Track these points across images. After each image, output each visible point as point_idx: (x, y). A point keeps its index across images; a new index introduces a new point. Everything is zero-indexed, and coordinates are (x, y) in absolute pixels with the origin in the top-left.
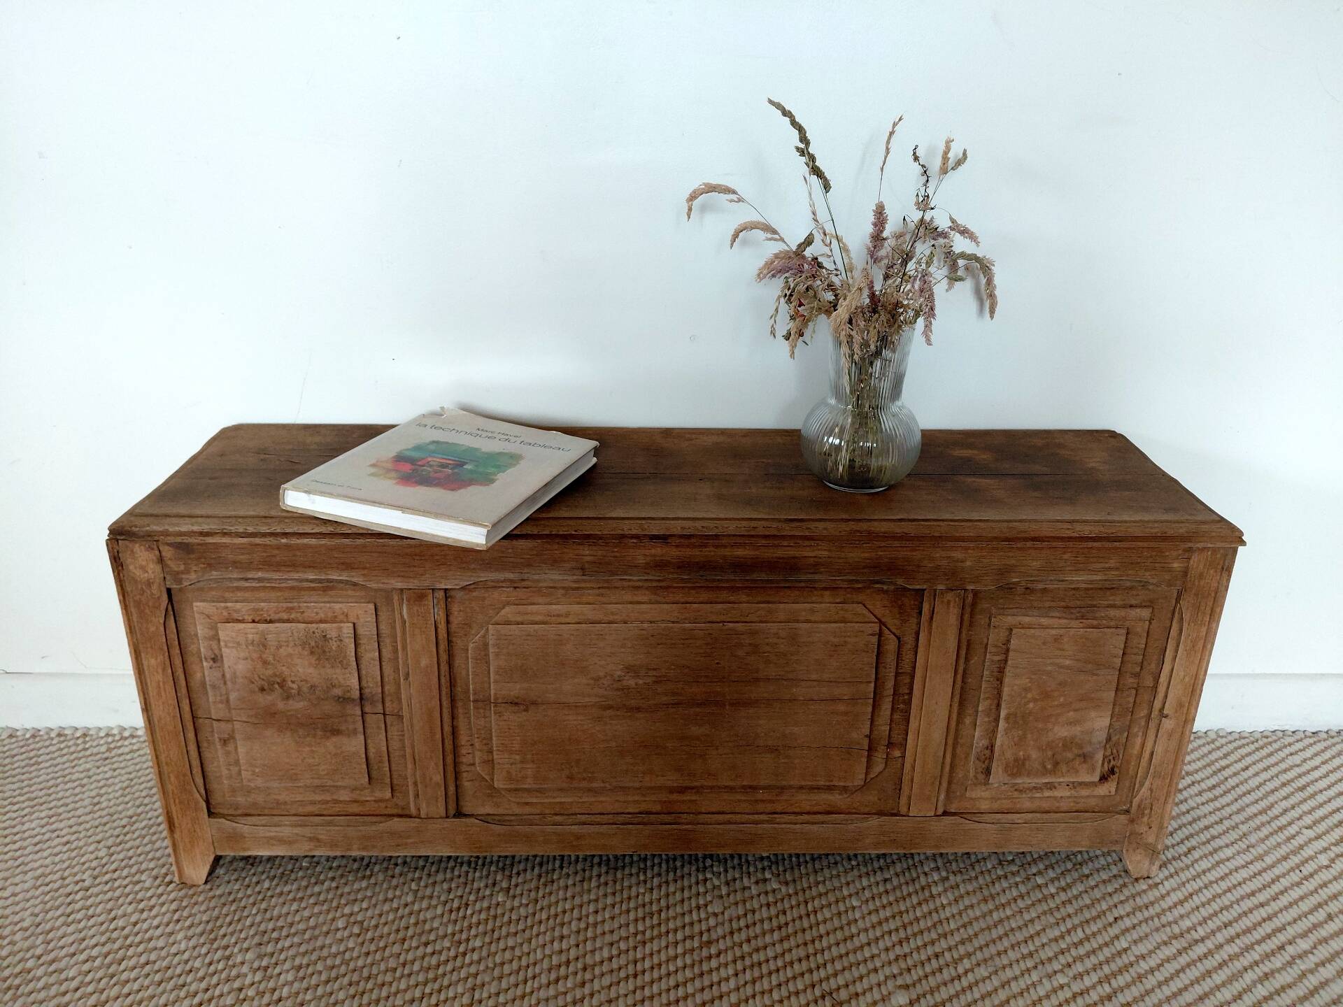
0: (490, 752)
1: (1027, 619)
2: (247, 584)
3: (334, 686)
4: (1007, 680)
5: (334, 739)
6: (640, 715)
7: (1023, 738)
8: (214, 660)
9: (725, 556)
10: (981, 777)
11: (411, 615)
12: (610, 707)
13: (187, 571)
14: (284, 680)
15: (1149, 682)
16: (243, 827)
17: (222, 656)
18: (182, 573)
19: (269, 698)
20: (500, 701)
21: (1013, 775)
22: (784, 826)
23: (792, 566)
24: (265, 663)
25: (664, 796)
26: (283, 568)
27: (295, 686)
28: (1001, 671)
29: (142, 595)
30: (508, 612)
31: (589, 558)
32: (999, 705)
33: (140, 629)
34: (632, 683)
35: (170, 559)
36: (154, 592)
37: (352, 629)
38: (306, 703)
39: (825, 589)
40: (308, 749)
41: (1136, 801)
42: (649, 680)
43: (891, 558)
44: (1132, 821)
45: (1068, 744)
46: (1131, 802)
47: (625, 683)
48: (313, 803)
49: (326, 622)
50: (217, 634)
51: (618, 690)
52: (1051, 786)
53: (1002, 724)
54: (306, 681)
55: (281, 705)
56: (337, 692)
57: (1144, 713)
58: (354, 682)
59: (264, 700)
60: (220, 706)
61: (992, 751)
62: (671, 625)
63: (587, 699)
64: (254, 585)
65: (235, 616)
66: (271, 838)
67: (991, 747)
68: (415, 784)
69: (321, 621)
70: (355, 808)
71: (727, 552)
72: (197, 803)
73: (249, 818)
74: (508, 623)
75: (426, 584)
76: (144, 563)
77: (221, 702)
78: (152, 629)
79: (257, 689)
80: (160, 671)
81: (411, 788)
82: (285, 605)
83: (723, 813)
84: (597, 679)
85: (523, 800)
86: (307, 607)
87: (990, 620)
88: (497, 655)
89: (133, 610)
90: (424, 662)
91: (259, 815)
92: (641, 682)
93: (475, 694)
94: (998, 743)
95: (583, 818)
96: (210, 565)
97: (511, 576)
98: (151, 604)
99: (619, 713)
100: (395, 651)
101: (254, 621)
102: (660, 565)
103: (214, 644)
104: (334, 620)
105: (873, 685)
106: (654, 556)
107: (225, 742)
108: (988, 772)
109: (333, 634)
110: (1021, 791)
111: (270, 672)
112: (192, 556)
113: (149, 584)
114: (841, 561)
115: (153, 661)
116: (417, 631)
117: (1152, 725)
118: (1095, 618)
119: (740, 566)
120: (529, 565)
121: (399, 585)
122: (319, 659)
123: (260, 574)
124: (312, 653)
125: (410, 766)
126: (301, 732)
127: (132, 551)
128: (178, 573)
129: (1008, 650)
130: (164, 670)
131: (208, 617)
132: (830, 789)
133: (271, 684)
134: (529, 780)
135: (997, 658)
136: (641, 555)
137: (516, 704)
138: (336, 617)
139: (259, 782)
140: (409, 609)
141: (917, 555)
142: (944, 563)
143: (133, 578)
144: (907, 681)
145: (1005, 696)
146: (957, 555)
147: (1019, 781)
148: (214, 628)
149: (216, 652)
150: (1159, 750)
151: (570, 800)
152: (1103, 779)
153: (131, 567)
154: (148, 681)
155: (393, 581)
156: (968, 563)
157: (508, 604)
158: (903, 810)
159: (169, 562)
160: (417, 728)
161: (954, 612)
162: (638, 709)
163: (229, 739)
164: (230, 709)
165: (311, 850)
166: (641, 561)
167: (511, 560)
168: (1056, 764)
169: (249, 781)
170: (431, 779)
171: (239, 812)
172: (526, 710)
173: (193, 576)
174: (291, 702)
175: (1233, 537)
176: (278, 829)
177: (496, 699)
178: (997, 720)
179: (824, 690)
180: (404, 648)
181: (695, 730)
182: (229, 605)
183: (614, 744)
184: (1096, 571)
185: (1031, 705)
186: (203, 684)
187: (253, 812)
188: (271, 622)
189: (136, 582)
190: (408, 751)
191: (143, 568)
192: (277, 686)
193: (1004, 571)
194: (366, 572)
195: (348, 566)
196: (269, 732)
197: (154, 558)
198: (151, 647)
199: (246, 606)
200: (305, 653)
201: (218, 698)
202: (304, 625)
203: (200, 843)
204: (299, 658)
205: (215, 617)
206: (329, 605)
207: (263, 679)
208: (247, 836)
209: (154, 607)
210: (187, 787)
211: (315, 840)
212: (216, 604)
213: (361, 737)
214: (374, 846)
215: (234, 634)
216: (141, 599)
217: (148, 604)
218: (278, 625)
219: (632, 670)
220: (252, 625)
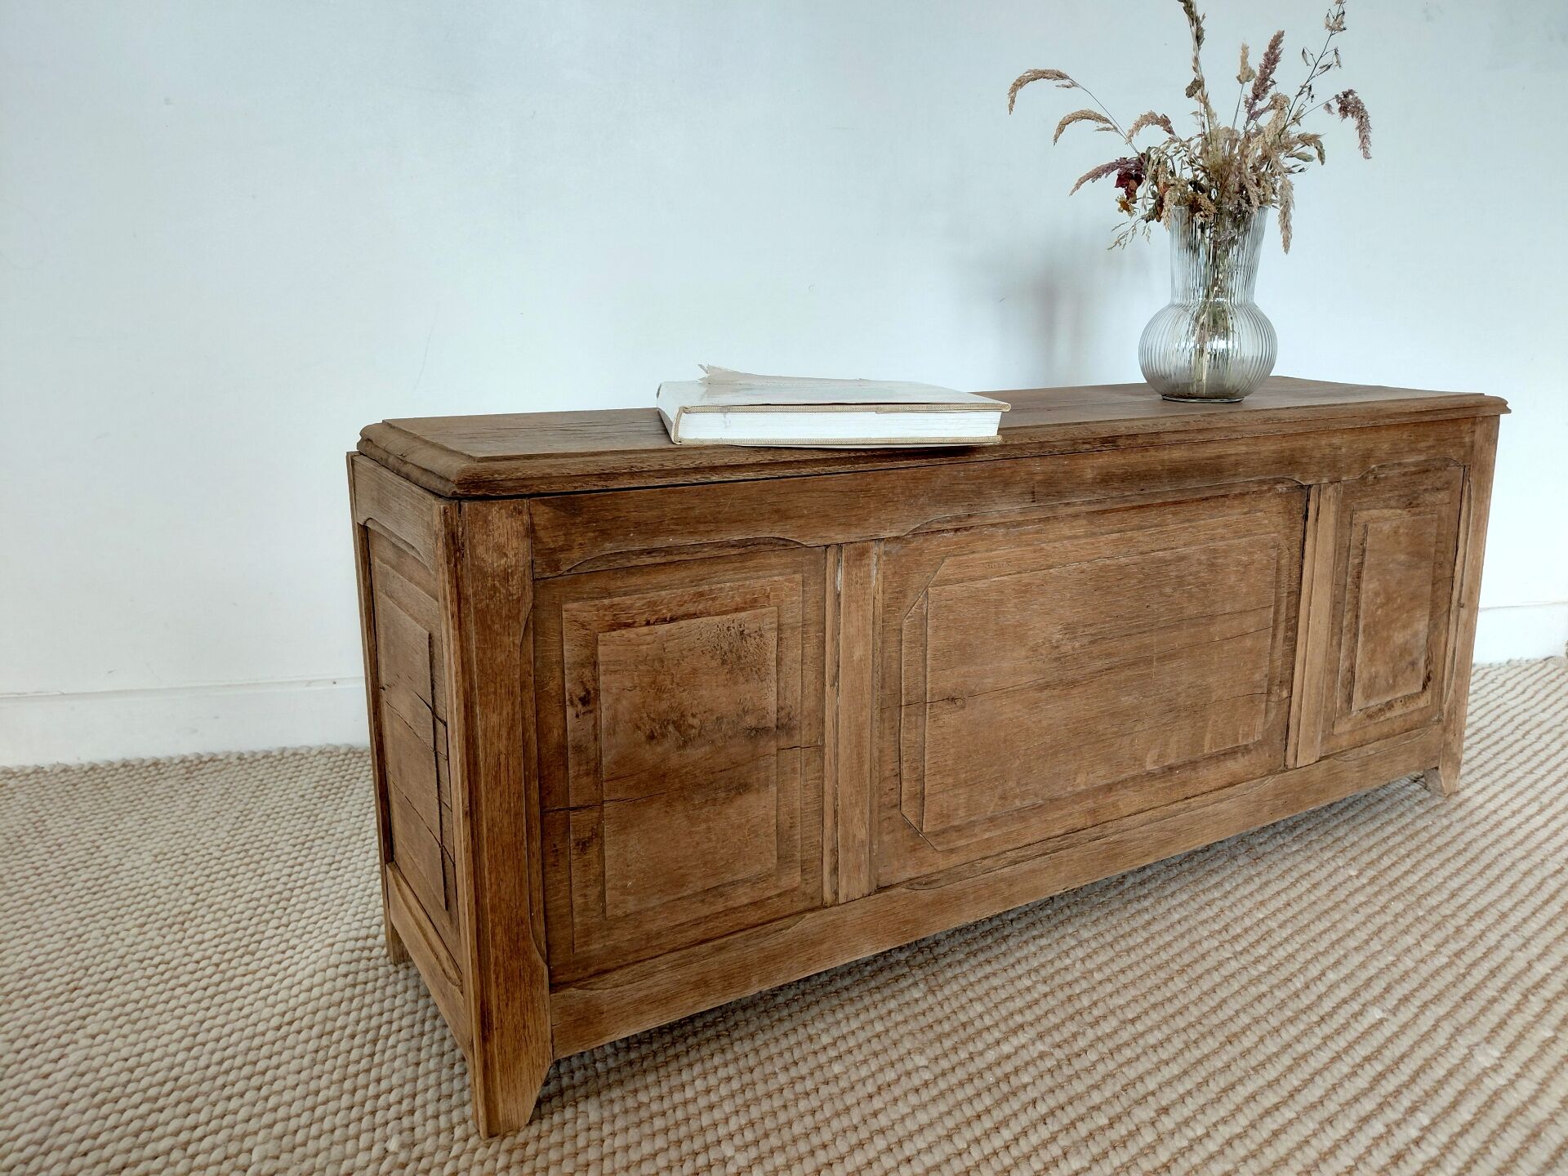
0: (921, 780)
1: (1374, 513)
2: (649, 560)
3: (745, 712)
4: (1363, 586)
5: (738, 802)
6: (1075, 691)
7: (1374, 651)
8: (585, 701)
9: (1163, 461)
10: (1345, 705)
11: (848, 585)
12: (1047, 686)
13: (568, 548)
14: (683, 715)
15: (1448, 573)
16: (603, 993)
17: (597, 691)
18: (562, 549)
19: (659, 749)
20: (936, 698)
21: (1368, 697)
22: (1199, 811)
23: (1214, 469)
24: (660, 690)
25: (1090, 804)
26: (702, 528)
27: (695, 722)
28: (1359, 574)
29: (491, 598)
30: (946, 569)
31: (1038, 478)
32: (1357, 617)
33: (480, 662)
34: (1067, 648)
35: (545, 528)
36: (513, 590)
37: (776, 614)
38: (707, 748)
39: (1236, 496)
40: (704, 826)
41: (1445, 707)
42: (1086, 640)
43: (1293, 450)
44: (1445, 730)
45: (1405, 650)
46: (1441, 710)
47: (1063, 649)
48: (697, 923)
49: (743, 609)
50: (595, 654)
51: (1056, 659)
52: (1390, 705)
53: (1361, 638)
54: (711, 710)
55: (674, 760)
56: (750, 721)
57: (1445, 608)
58: (772, 700)
59: (650, 755)
60: (585, 780)
61: (1353, 673)
62: (1108, 562)
63: (1025, 679)
64: (658, 560)
65: (623, 618)
66: (641, 1001)
67: (1351, 670)
68: (834, 852)
69: (737, 610)
70: (754, 916)
71: (1165, 455)
72: (534, 969)
73: (607, 976)
74: (947, 582)
75: (870, 533)
76: (503, 540)
77: (587, 774)
78: (501, 658)
79: (643, 738)
80: (504, 733)
81: (827, 859)
82: (692, 590)
83: (1142, 811)
84: (1034, 650)
85: (952, 846)
86: (721, 589)
87: (1351, 518)
88: (936, 629)
89: (472, 628)
90: (858, 653)
91: (621, 967)
92: (1077, 645)
93: (908, 694)
94: (1358, 661)
95: (1012, 855)
96: (603, 532)
97: (960, 511)
98: (504, 612)
99: (1055, 692)
100: (822, 643)
101: (648, 623)
102: (1106, 479)
103: (587, 673)
104: (753, 604)
105: (1272, 609)
106: (1101, 467)
107: (583, 845)
108: (1349, 699)
109: (751, 627)
110: (1370, 717)
111: (664, 705)
112: (579, 520)
113: (506, 576)
114: (1255, 457)
115: (494, 719)
116: (853, 606)
117: (1452, 618)
118: (1418, 505)
119: (1177, 473)
120: (979, 493)
121: (840, 538)
122: (731, 671)
123: (671, 540)
124: (724, 662)
125: (828, 822)
126: (698, 799)
127: (486, 517)
128: (554, 551)
129: (1364, 551)
130: (511, 729)
131: (583, 626)
132: (1232, 753)
133: (664, 724)
134: (961, 812)
135: (1357, 561)
136: (1089, 468)
137: (953, 699)
138: (755, 600)
139: (631, 905)
140: (848, 573)
141: (1310, 443)
142: (1327, 451)
143: (480, 569)
144: (1294, 601)
145: (1363, 606)
146: (1336, 440)
147: (1372, 703)
148: (592, 644)
149: (590, 686)
150: (1458, 645)
151: (998, 832)
152: (1424, 687)
153: (480, 550)
154: (481, 755)
155: (832, 534)
156: (1344, 450)
157: (948, 555)
158: (1290, 762)
159: (541, 534)
160: (842, 758)
161: (1333, 508)
162: (1073, 683)
163: (591, 839)
164: (598, 784)
165: (695, 1004)
166: (1089, 475)
167: (962, 487)
168: (1395, 677)
169: (616, 906)
170: (854, 836)
171: (592, 970)
172: (963, 707)
173: (576, 554)
174: (688, 751)
175: (1501, 406)
176: (650, 982)
177: (933, 695)
178: (1356, 635)
179: (1235, 623)
180: (835, 638)
181: (1127, 700)
182: (616, 600)
183: (1048, 739)
184: (1420, 451)
185: (1379, 612)
186: (562, 748)
187: (610, 965)
188: (672, 620)
189: (485, 575)
190: (828, 799)
191: (501, 551)
192: (671, 728)
193: (1367, 456)
194: (802, 522)
195: (782, 515)
196: (652, 812)
197: (521, 529)
198: (495, 693)
199: (639, 599)
200: (714, 664)
201: (584, 768)
202: (717, 619)
203: (530, 1048)
204: (704, 674)
205: (595, 624)
206: (748, 583)
207: (654, 720)
208: (605, 1008)
209: (508, 617)
210: (521, 944)
211: (702, 984)
212: (597, 602)
213: (773, 789)
214: (779, 970)
215: (621, 648)
216: (488, 606)
217: (499, 613)
218: (683, 623)
219: (1070, 629)
220: (645, 630)
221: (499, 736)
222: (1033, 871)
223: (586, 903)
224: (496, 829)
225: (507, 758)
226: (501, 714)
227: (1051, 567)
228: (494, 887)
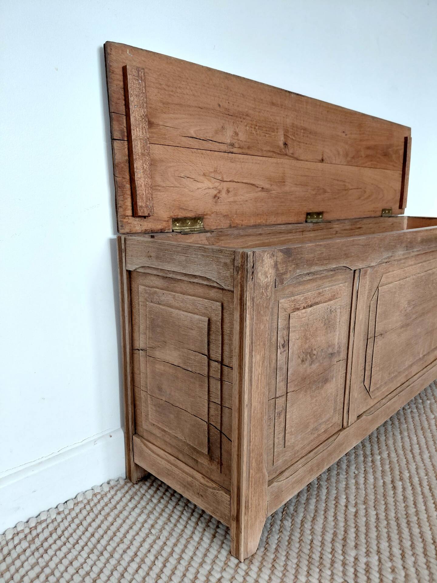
0: (371, 369)
3: (329, 346)
5: (325, 387)
6: (408, 328)
8: (284, 346)
11: (361, 287)
12: (403, 326)
13: (286, 273)
14: (312, 350)
16: (283, 482)
17: (288, 341)
18: (284, 274)
19: (304, 366)
20: (377, 334)
24: (306, 339)
25: (407, 372)
26: (325, 262)
27: (315, 352)
29: (261, 298)
30: (383, 278)
33: (256, 330)
35: (280, 263)
36: (268, 294)
37: (340, 301)
38: (318, 364)
40: (315, 399)
42: (412, 307)
47: (408, 311)
49: (331, 300)
50: (289, 323)
51: (405, 315)
54: (320, 346)
55: (308, 371)
56: (330, 350)
58: (337, 339)
59: (302, 369)
60: (282, 384)
62: (419, 275)
63: (398, 324)
64: (310, 278)
65: (297, 306)
68: (348, 404)
69: (329, 300)
72: (264, 477)
73: (283, 474)
74: (383, 284)
75: (368, 264)
76: (267, 269)
77: (283, 380)
78: (262, 327)
79: (300, 362)
80: (261, 364)
81: (345, 408)
82: (317, 292)
83: (418, 373)
84: (401, 312)
85: (375, 396)
86: (325, 291)
88: (380, 305)
89: (254, 313)
91: (288, 469)
92: (410, 309)
93: (370, 333)
95: (389, 397)
96: (297, 265)
97: (390, 254)
99: (404, 329)
101: (304, 308)
103: (286, 332)
104: (334, 297)
107: (279, 414)
109: (333, 308)
111: (307, 346)
112: (290, 260)
113: (267, 287)
115: (258, 357)
116: (361, 296)
120: (395, 246)
121: (361, 266)
122: (326, 328)
123: (316, 268)
124: (325, 324)
125: (347, 392)
126: (314, 387)
127: (262, 258)
128: (282, 274)
131: (285, 310)
133: (307, 354)
134: (379, 382)
137: (382, 334)
138: (335, 295)
139: (293, 440)
140: (361, 282)
143: (259, 284)
148: (288, 319)
149: (285, 339)
151: (386, 388)
153: (259, 274)
154: (253, 376)
155: (358, 265)
157: (384, 273)
159: (279, 266)
160: (353, 364)
163: (282, 411)
164: (286, 385)
165: (309, 479)
167: (391, 244)
169: (289, 441)
171: (278, 472)
172: (384, 338)
173: (288, 276)
174: (313, 366)
176: (297, 474)
180: (355, 311)
182: (295, 297)
183: (401, 348)
186: (275, 369)
187: (284, 468)
188: (311, 306)
189: (260, 287)
190: (348, 382)
192: (308, 356)
194: (352, 258)
195: (347, 256)
196: (301, 396)
197: (273, 263)
198: (259, 345)
199: (302, 296)
200: (322, 325)
201: (281, 378)
202: (325, 304)
203: (260, 514)
204: (320, 330)
205: (289, 309)
206: (333, 287)
207: (304, 353)
208: (284, 489)
209: (266, 307)
210: (260, 466)
211: (311, 470)
212: (290, 299)
213: (334, 379)
214: (332, 459)
215: (296, 320)
216: (260, 302)
217: (263, 305)
218: (315, 307)
219: (409, 303)
220: (304, 311)
221: (259, 366)
222: (394, 402)
223: (278, 442)
224: (256, 412)
225: (261, 376)
226: (260, 355)
227: (406, 278)
228: (254, 440)
